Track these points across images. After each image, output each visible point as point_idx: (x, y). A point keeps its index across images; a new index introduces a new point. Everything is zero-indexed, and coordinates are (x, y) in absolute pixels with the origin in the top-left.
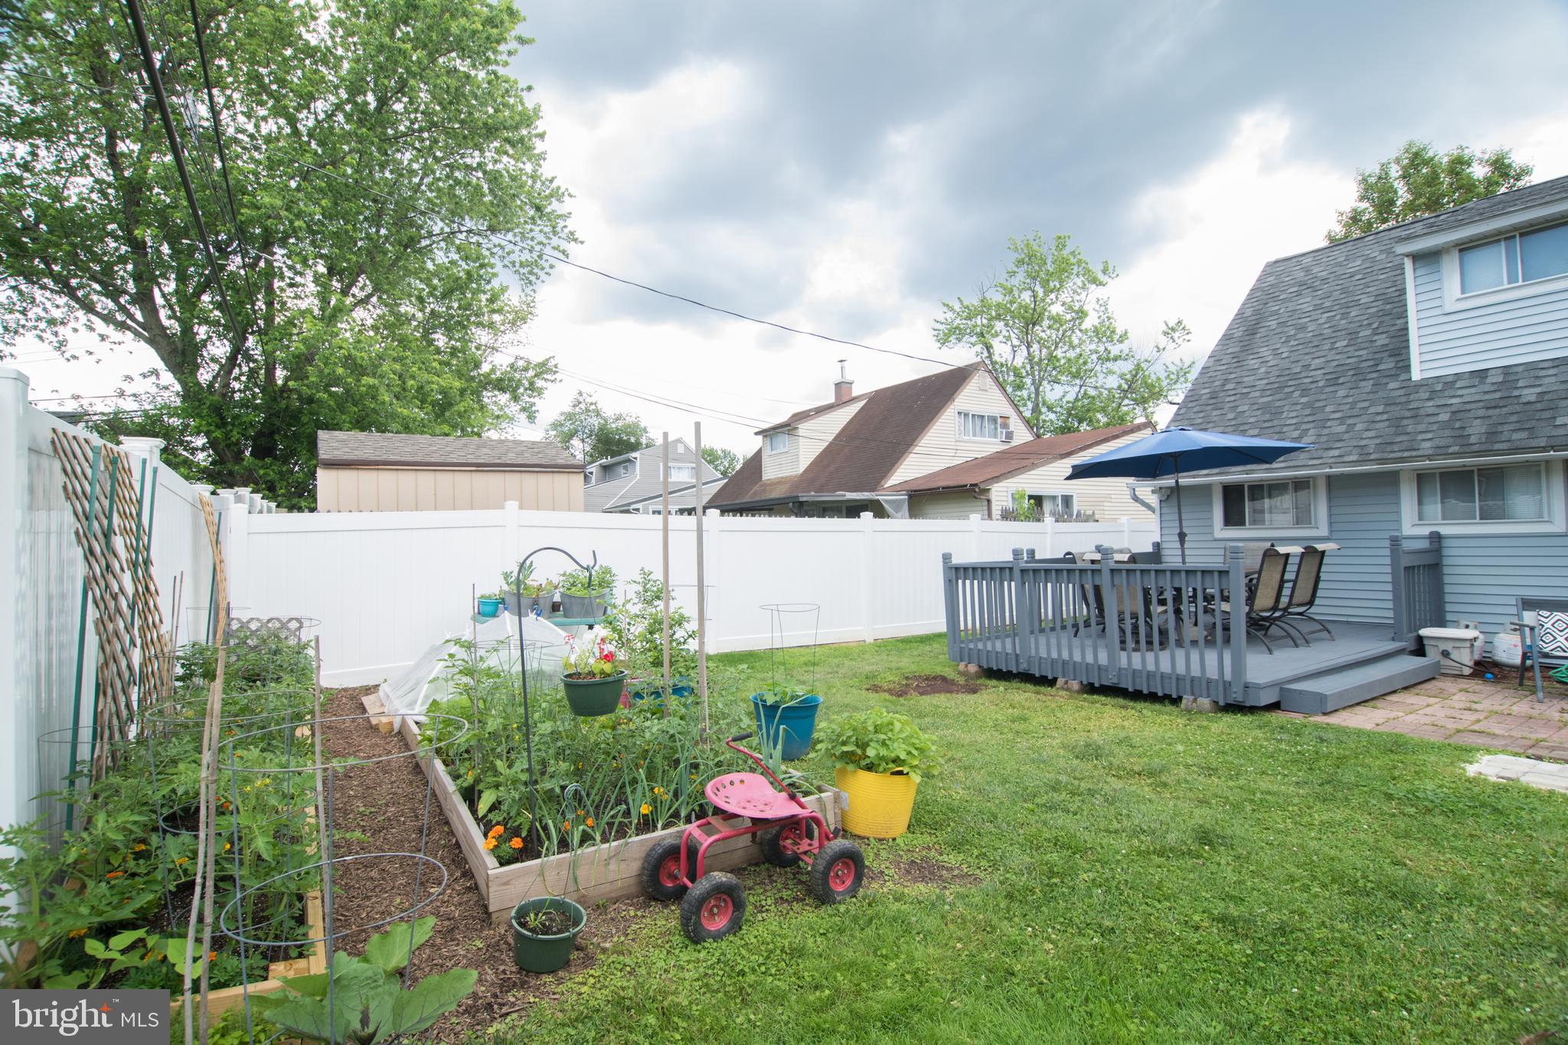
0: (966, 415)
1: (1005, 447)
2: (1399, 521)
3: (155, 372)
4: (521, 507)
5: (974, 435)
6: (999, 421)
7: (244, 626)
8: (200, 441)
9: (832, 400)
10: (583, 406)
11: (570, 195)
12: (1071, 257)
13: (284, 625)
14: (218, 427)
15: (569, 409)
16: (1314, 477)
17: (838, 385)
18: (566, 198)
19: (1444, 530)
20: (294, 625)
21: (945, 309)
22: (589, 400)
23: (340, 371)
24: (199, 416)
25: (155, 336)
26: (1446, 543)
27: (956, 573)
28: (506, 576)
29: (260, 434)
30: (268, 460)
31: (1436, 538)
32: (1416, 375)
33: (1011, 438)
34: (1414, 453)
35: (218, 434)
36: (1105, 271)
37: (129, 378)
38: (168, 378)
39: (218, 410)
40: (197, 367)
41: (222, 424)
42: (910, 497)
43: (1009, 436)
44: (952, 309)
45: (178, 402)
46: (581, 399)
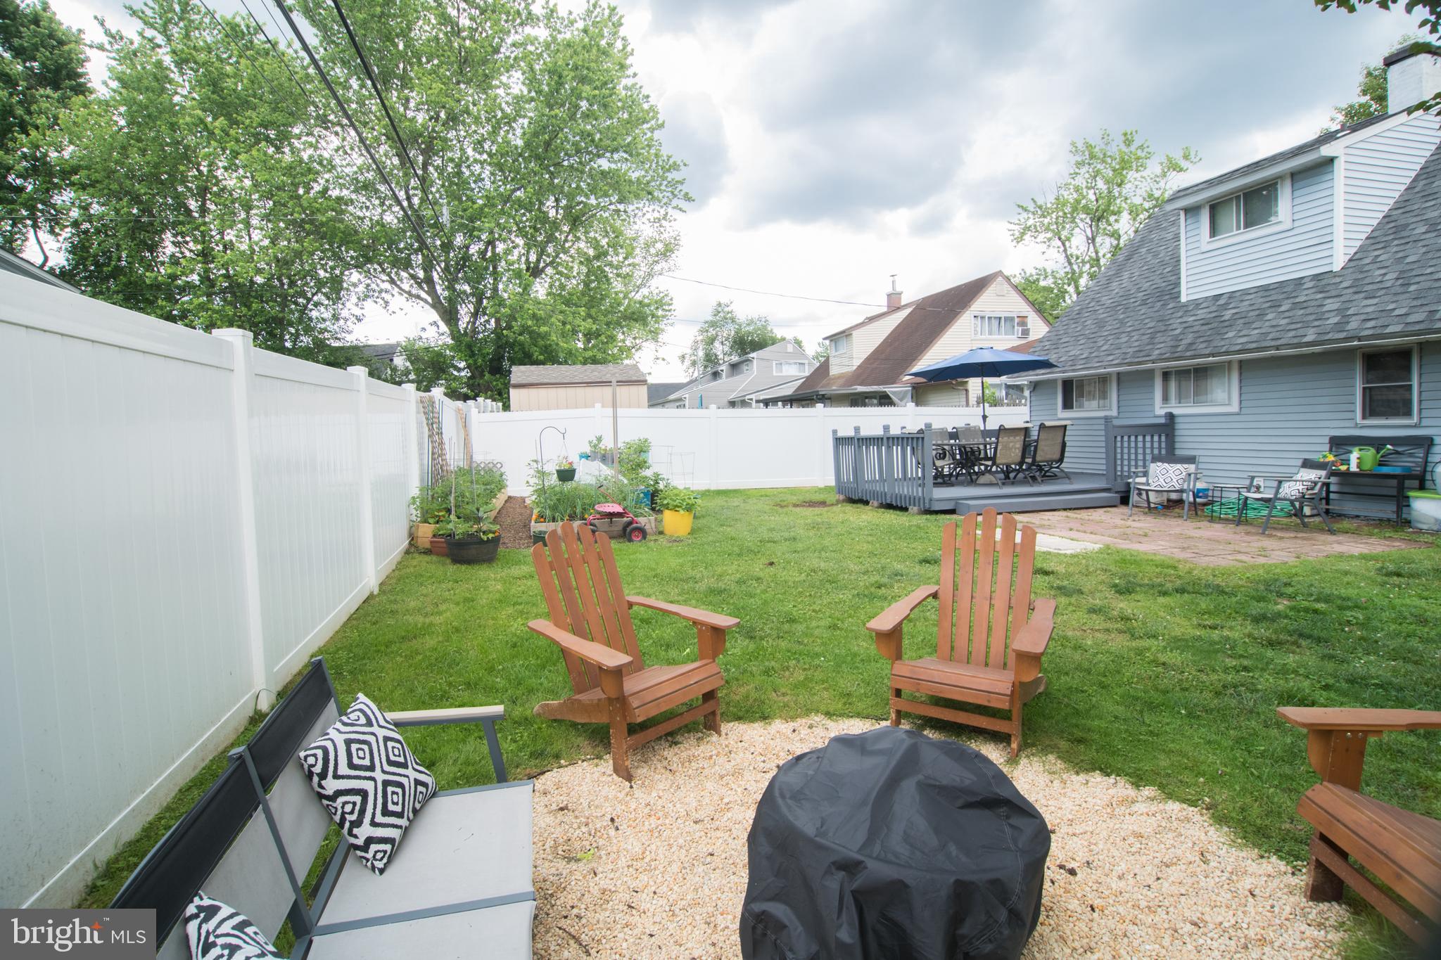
0: (983, 318)
1: (1023, 342)
2: (1153, 405)
3: (435, 323)
4: (603, 407)
5: (990, 333)
6: (1017, 320)
7: (478, 465)
8: (462, 365)
9: (885, 309)
10: (722, 314)
11: (685, 165)
12: (1139, 151)
13: (495, 466)
14: (470, 357)
15: (710, 318)
16: (1109, 374)
17: (889, 296)
18: (682, 167)
19: (1176, 411)
20: (499, 466)
21: (1020, 210)
22: (726, 309)
23: (530, 323)
24: (460, 351)
25: (436, 305)
26: (1178, 420)
27: (840, 442)
28: (590, 442)
29: (491, 360)
30: (498, 376)
31: (1171, 417)
32: (1183, 299)
33: (1028, 334)
34: (1147, 358)
35: (471, 361)
36: (1186, 157)
37: (424, 329)
38: (444, 328)
39: (469, 347)
40: (458, 320)
41: (472, 355)
42: (914, 388)
43: (1026, 333)
44: (1025, 210)
45: (451, 342)
46: (720, 309)
